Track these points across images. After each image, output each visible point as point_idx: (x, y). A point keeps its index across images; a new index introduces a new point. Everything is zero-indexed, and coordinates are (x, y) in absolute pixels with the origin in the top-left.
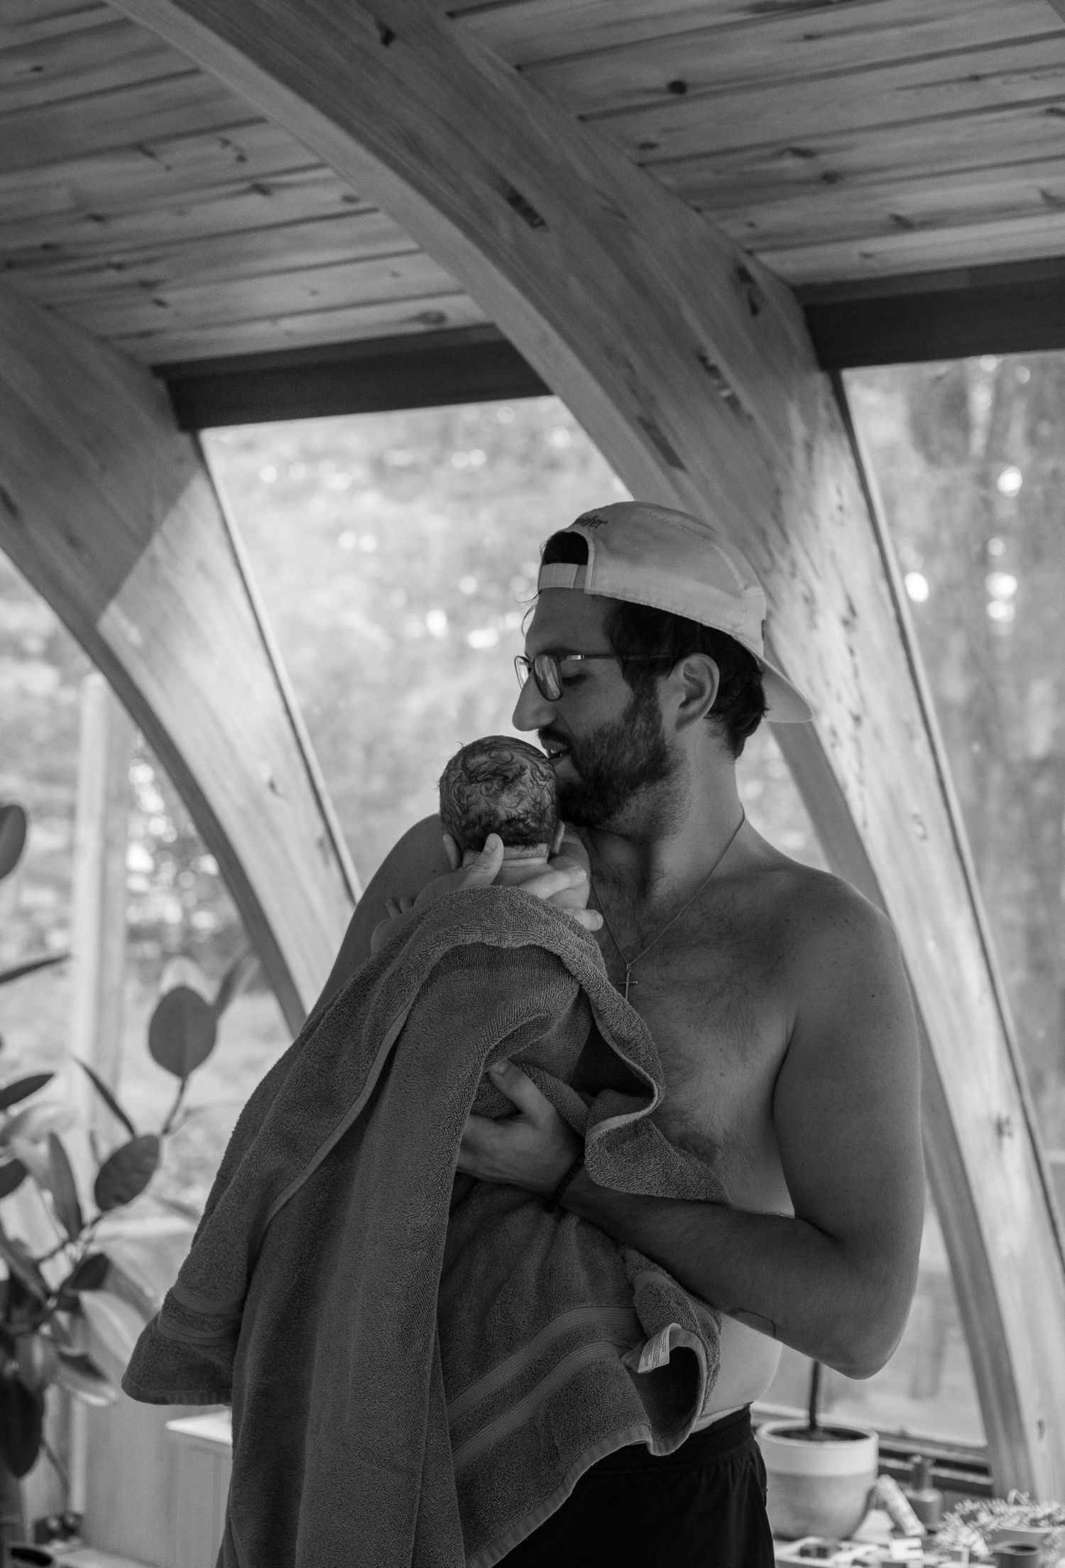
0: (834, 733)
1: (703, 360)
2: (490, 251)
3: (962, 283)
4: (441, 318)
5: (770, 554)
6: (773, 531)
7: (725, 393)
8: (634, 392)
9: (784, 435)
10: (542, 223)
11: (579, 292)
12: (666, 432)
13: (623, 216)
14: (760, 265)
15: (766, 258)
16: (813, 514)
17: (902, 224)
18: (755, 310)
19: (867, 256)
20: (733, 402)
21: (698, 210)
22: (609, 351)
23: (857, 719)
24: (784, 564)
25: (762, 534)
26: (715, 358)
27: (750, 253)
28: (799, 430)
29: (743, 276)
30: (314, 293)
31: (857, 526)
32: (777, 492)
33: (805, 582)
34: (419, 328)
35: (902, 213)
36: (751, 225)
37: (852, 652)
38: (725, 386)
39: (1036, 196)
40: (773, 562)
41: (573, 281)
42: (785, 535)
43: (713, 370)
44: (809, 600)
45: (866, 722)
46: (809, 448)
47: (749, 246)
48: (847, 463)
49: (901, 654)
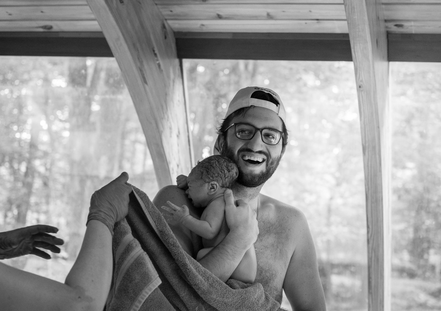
0: (173, 170)
1: (154, 51)
2: (111, 9)
3: (230, 37)
4: (51, 27)
5: (163, 113)
6: (165, 107)
7: (158, 62)
8: (138, 58)
9: (169, 77)
10: (123, 2)
11: (129, 25)
12: (144, 72)
13: (140, 3)
14: (168, 24)
15: (170, 22)
16: (173, 102)
17: (219, 17)
18: (166, 38)
19: (203, 25)
20: (159, 65)
21: (156, 4)
22: (134, 45)
23: (178, 166)
24: (166, 117)
25: (162, 106)
26: (156, 52)
27: (166, 20)
28: (172, 76)
29: (164, 27)
30: (10, 15)
31: (182, 106)
32: (166, 94)
33: (170, 123)
34: (41, 30)
35: (220, 13)
36: (171, 11)
37: (178, 145)
38: (157, 60)
39: (265, 14)
40: (164, 116)
41: (128, 22)
42: (167, 108)
43: (155, 55)
44: (171, 128)
45: (180, 167)
46: (174, 81)
47: (167, 18)
48: (181, 87)
49: (188, 147)
